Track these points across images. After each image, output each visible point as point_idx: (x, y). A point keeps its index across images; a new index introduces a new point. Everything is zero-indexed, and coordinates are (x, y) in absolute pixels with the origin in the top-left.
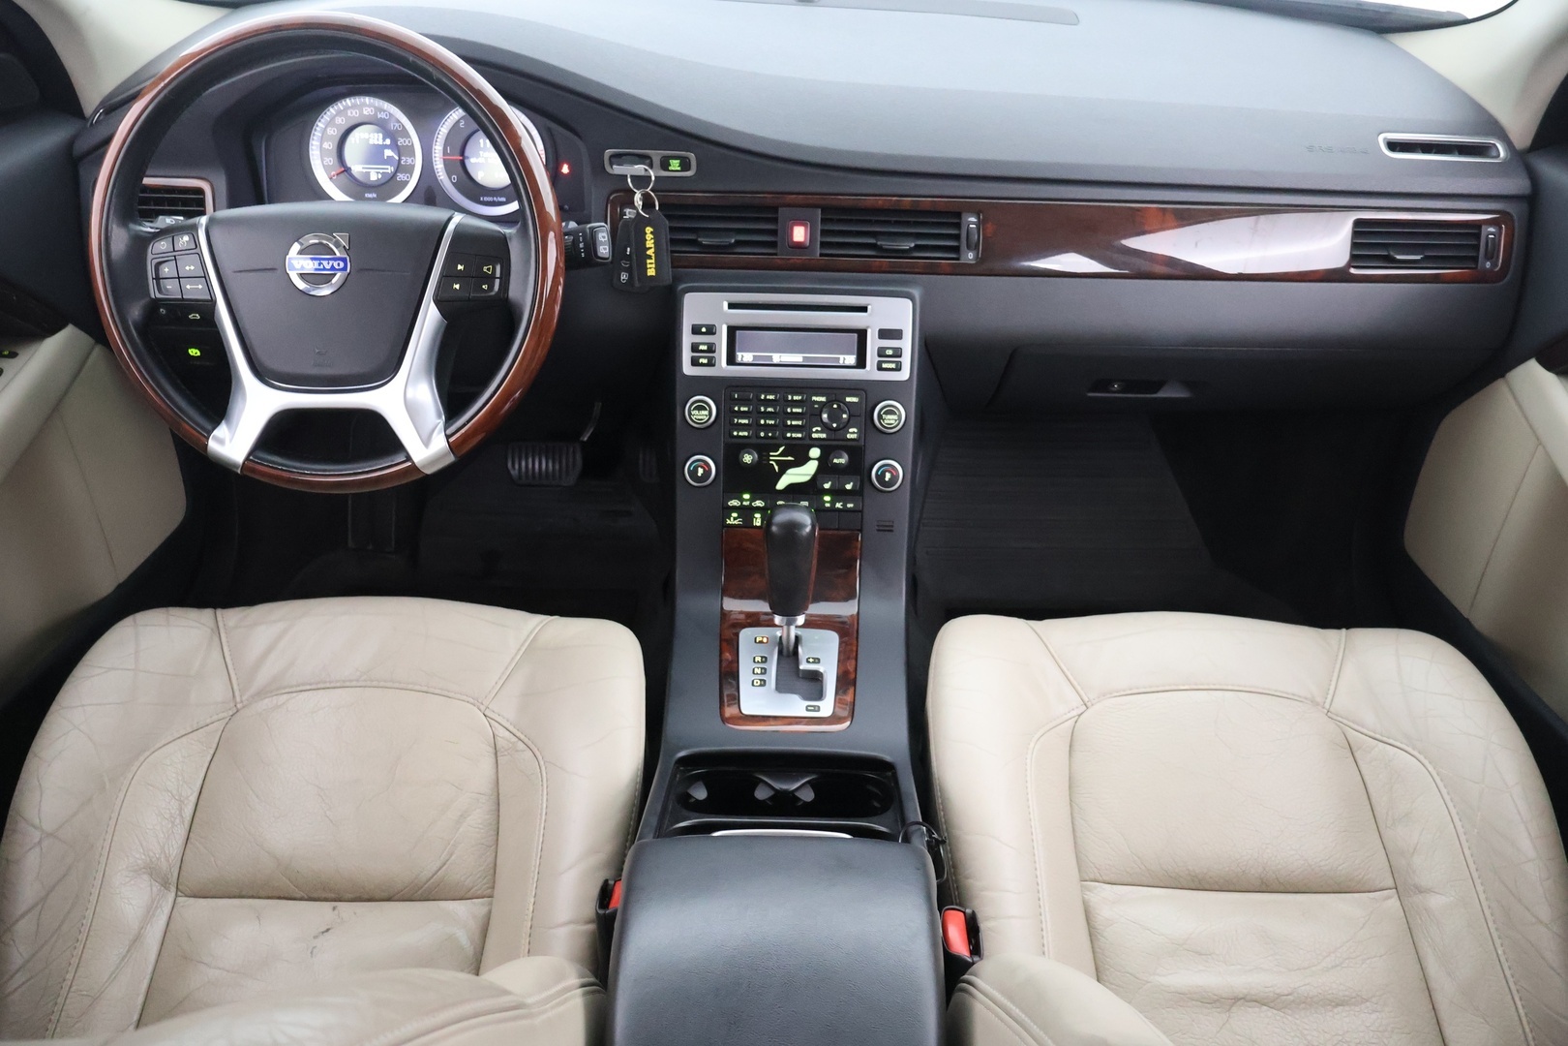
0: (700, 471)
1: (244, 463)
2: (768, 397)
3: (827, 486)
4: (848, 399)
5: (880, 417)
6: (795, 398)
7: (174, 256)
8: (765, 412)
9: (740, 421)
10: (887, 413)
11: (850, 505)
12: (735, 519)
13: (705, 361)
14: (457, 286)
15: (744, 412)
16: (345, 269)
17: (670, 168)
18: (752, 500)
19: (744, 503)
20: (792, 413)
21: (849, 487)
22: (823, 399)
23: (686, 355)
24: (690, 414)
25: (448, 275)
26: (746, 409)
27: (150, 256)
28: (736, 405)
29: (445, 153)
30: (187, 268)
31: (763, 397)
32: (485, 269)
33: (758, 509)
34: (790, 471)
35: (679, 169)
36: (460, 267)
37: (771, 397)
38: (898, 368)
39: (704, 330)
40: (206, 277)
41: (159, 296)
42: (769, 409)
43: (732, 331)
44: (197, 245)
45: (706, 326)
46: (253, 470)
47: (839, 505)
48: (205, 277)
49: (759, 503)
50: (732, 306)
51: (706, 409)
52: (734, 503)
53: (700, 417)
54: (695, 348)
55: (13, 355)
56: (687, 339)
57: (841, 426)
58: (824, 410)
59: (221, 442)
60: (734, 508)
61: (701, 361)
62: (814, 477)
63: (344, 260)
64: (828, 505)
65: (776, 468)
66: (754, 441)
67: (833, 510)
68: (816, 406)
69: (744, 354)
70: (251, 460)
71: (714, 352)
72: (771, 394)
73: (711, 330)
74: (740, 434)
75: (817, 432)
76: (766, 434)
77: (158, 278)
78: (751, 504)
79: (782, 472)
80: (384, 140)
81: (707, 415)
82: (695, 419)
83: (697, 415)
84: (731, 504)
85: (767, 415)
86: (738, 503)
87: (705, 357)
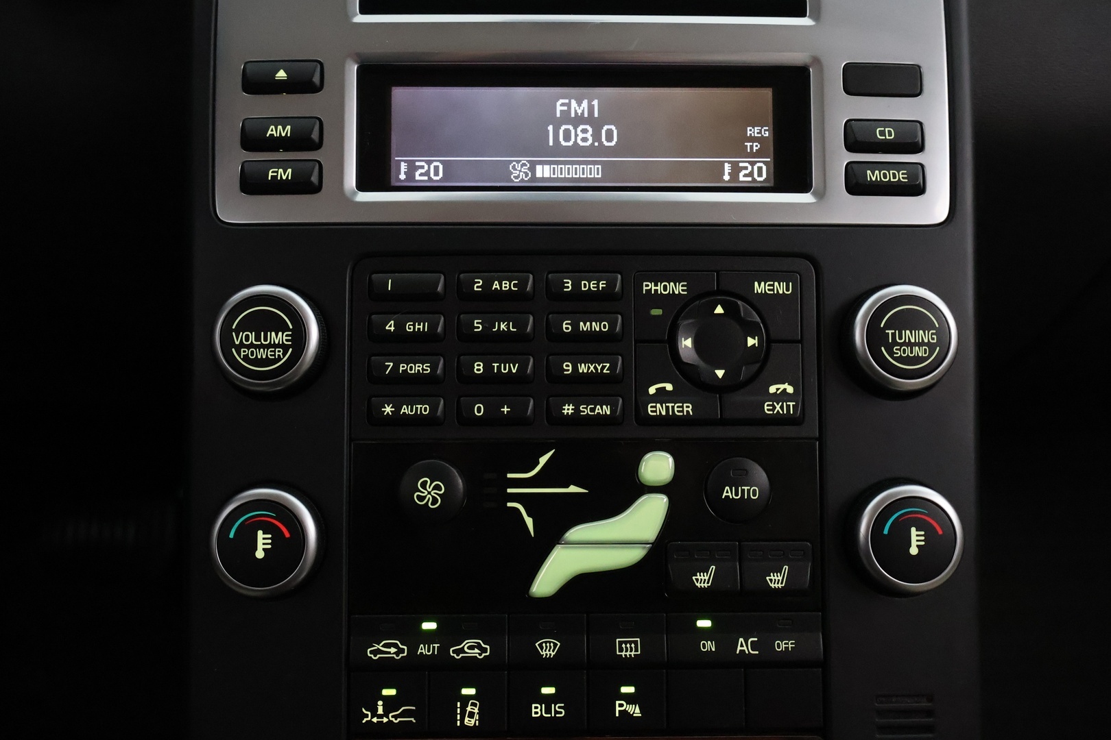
0: (265, 542)
2: (496, 285)
3: (703, 580)
4: (760, 288)
5: (875, 334)
6: (588, 285)
8: (487, 336)
9: (403, 367)
10: (894, 323)
11: (782, 645)
12: (390, 704)
13: (285, 174)
15: (417, 335)
18: (447, 635)
19: (423, 650)
20: (577, 335)
21: (776, 580)
22: (679, 289)
23: (227, 158)
24: (227, 342)
26: (422, 326)
28: (390, 313)
31: (478, 285)
33: (469, 671)
34: (577, 533)
37: (508, 285)
38: (915, 187)
39: (282, 76)
42: (502, 326)
45: (289, 64)
47: (744, 646)
49: (471, 649)
50: (374, 6)
51: (285, 328)
52: (389, 649)
53: (261, 354)
54: (253, 134)
56: (229, 107)
57: (744, 373)
58: (684, 323)
60: (388, 671)
61: (273, 174)
62: (659, 549)
64: (710, 646)
65: (529, 522)
66: (451, 432)
67: (727, 661)
68: (657, 312)
69: (419, 153)
71: (318, 146)
72: (505, 274)
73: (306, 78)
74: (405, 409)
75: (662, 396)
76: (492, 409)
78: (444, 650)
79: (550, 537)
81: (285, 348)
82: (246, 358)
83: (252, 345)
84: (375, 652)
85: (493, 345)
86: (401, 651)
87: (284, 164)
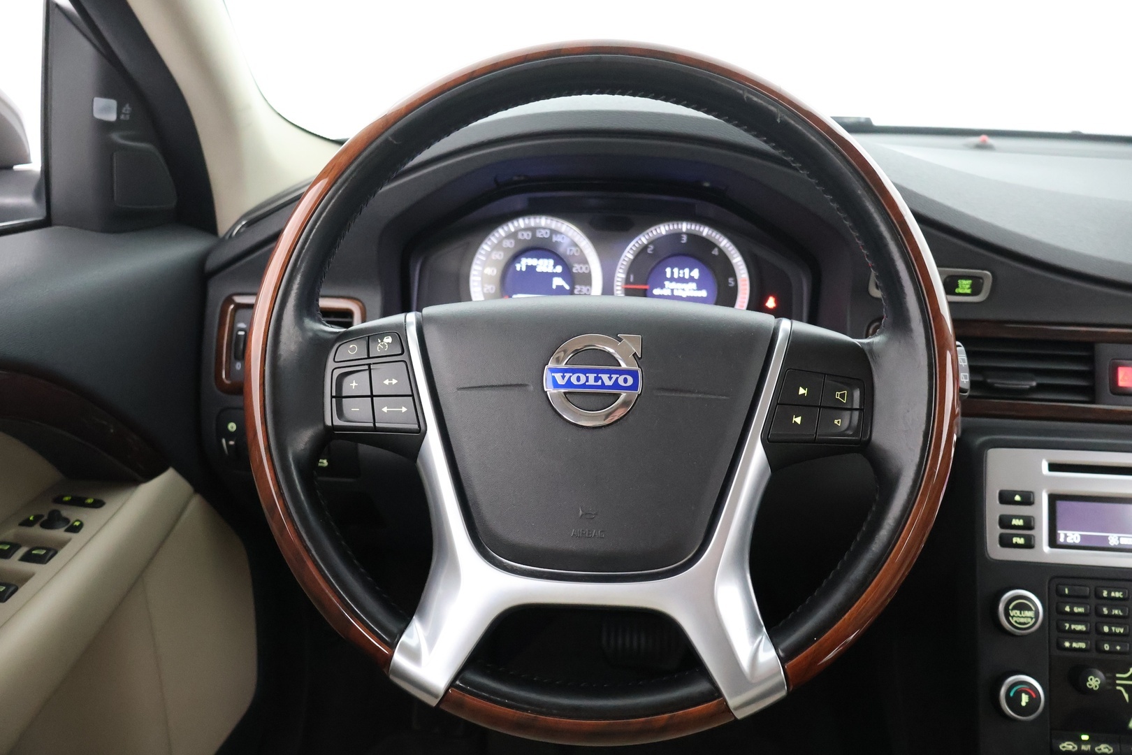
0: (1025, 699)
1: (447, 691)
2: (1113, 594)
7: (368, 364)
8: (1109, 616)
9: (1073, 627)
13: (1021, 541)
14: (798, 420)
15: (1079, 614)
16: (634, 387)
17: (957, 291)
18: (1093, 742)
19: (1084, 748)
23: (993, 531)
24: (1007, 615)
25: (785, 402)
26: (1081, 610)
27: (331, 364)
28: (1067, 603)
29: (627, 281)
30: (387, 382)
31: (1105, 593)
32: (838, 395)
35: (969, 291)
36: (802, 391)
37: (1118, 594)
39: (1018, 498)
40: (414, 395)
41: (338, 422)
42: (1116, 612)
43: (1053, 499)
44: (404, 349)
45: (1021, 493)
46: (460, 705)
48: (412, 395)
49: (1104, 749)
50: (1054, 467)
51: (1030, 609)
52: (1069, 746)
53: (1022, 620)
54: (1005, 522)
55: (98, 504)
56: (994, 510)
59: (414, 655)
61: (1015, 540)
63: (633, 374)
65: (1126, 696)
66: (1094, 655)
69: (1069, 533)
70: (458, 687)
71: (1031, 528)
72: (1116, 589)
73: (1028, 499)
74: (1075, 645)
76: (1112, 648)
77: (339, 397)
78: (1093, 748)
80: (554, 266)
81: (1032, 618)
82: (1016, 622)
83: (1018, 617)
84: (1064, 747)
85: (1112, 620)
86: (1074, 748)
87: (1020, 536)
